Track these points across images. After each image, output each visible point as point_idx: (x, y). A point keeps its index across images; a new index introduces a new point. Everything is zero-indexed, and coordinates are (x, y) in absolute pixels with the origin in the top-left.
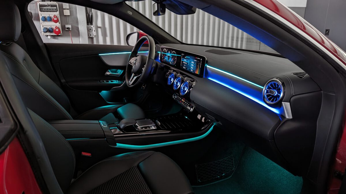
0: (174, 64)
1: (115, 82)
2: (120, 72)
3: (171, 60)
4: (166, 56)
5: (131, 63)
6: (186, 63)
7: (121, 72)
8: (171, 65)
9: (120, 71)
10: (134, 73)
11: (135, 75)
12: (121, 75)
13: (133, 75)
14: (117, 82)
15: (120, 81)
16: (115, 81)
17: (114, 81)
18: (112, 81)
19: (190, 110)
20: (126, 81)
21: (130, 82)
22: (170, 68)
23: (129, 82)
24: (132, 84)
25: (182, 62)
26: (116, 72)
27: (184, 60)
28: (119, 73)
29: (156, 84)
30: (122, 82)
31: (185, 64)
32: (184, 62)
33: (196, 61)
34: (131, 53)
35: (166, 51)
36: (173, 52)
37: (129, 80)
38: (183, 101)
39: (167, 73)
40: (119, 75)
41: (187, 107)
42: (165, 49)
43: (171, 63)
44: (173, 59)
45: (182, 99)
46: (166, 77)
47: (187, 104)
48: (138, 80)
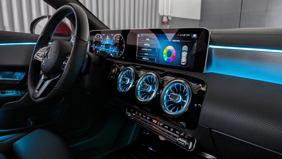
0: (119, 55)
1: (10, 93)
2: (19, 76)
3: (112, 51)
4: (102, 44)
5: (38, 57)
6: (151, 50)
7: (21, 76)
8: (114, 58)
9: (20, 74)
10: (46, 74)
11: (46, 77)
12: (21, 81)
13: (43, 77)
14: (13, 92)
15: (19, 92)
16: (10, 91)
17: (7, 93)
18: (4, 93)
20: (28, 93)
21: (37, 91)
22: (113, 63)
23: (34, 92)
24: (42, 96)
25: (140, 48)
26: (11, 76)
27: (143, 44)
28: (17, 77)
29: (88, 93)
30: (23, 93)
34: (36, 43)
35: (100, 38)
36: (116, 35)
37: (35, 88)
38: (158, 124)
39: (112, 71)
40: (18, 81)
41: (177, 139)
42: (98, 34)
43: (113, 55)
44: (117, 48)
45: (153, 120)
46: (112, 77)
47: (172, 131)
48: (55, 86)
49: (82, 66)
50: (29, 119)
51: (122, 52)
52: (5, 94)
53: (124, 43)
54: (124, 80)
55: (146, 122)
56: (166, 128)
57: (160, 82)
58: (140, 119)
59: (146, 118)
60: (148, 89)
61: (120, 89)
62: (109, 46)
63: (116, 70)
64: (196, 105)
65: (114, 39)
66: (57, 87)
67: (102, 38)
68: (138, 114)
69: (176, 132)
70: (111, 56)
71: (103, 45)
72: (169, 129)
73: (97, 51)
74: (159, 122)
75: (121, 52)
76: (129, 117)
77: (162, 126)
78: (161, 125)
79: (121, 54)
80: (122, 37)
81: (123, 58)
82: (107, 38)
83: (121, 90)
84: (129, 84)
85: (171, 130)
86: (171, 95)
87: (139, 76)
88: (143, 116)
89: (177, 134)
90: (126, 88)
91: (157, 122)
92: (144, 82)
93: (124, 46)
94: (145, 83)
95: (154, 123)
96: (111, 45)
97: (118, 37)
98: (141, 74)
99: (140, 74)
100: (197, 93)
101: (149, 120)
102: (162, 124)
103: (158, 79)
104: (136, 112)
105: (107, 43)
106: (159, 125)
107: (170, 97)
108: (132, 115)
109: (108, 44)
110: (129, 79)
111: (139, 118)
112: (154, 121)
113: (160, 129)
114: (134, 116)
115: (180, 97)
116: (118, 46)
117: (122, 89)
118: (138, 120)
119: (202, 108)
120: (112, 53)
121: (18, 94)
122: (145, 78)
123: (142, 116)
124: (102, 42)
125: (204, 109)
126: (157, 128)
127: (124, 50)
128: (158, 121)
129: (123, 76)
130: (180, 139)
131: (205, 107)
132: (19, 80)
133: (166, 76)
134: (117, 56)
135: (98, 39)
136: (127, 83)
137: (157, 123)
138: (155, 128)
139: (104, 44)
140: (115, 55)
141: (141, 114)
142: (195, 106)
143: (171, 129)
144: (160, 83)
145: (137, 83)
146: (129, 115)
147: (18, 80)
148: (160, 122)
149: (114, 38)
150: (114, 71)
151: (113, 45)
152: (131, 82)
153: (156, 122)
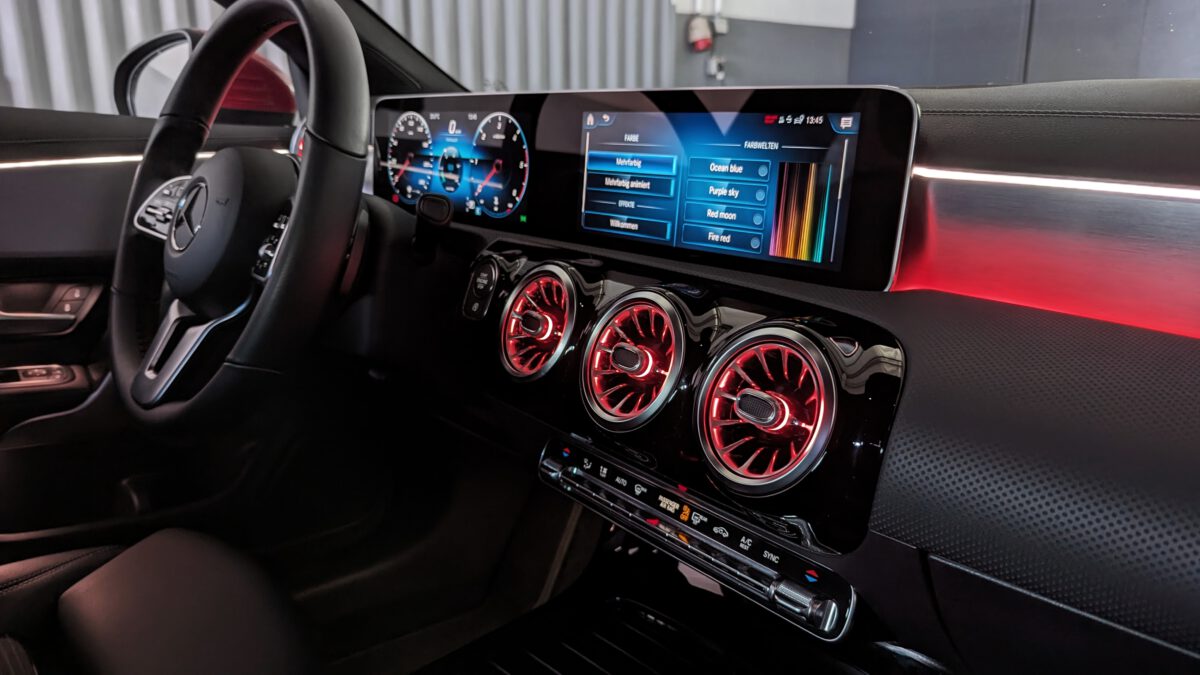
0: (503, 207)
1: (39, 377)
2: (73, 302)
3: (477, 187)
4: (428, 158)
5: (150, 219)
6: (646, 185)
7: (83, 300)
8: (484, 221)
9: (77, 294)
10: (185, 301)
11: (188, 312)
12: (81, 323)
13: (174, 312)
14: (49, 373)
15: (77, 370)
16: (37, 369)
17: (26, 375)
18: (15, 377)
19: (815, 622)
20: (114, 375)
21: (150, 375)
22: (479, 242)
23: (140, 376)
24: (171, 395)
25: (597, 179)
27: (613, 160)
28: (67, 308)
29: (372, 373)
30: (95, 376)
31: (627, 197)
32: (613, 176)
33: (774, 146)
34: (139, 158)
35: (420, 130)
36: (488, 119)
37: (143, 357)
38: (684, 517)
39: (475, 278)
40: (70, 323)
41: (772, 589)
42: (411, 114)
43: (477, 205)
44: (495, 174)
45: (661, 498)
46: (476, 307)
47: (746, 548)
48: (227, 354)
49: (344, 263)
50: (124, 482)
51: (518, 195)
52: (18, 379)
53: (527, 152)
54: (528, 321)
55: (631, 508)
56: (718, 537)
57: (691, 336)
58: (602, 494)
59: (630, 490)
60: (637, 366)
61: (513, 363)
62: (461, 168)
63: (495, 275)
64: (858, 444)
65: (480, 135)
66: (238, 360)
67: (427, 132)
68: (595, 471)
69: (767, 554)
70: (467, 210)
71: (431, 163)
72: (733, 542)
73: (409, 189)
74: (685, 508)
75: (514, 193)
76: (556, 482)
77: (701, 527)
78: (696, 521)
79: (514, 202)
80: (516, 129)
81: (523, 219)
82: (451, 132)
83: (518, 366)
84: (554, 341)
85: (742, 545)
86: (745, 396)
87: (599, 305)
88: (618, 480)
89: (768, 563)
90: (539, 358)
91: (677, 506)
92: (617, 333)
93: (524, 168)
94: (624, 340)
95: (665, 511)
96: (467, 160)
97: (499, 126)
98: (603, 294)
99: (602, 298)
100: (862, 391)
101: (642, 497)
102: (701, 517)
103: (684, 321)
104: (586, 461)
105: (451, 151)
106: (689, 522)
107: (740, 405)
108: (567, 473)
109: (454, 156)
110: (553, 320)
111: (597, 489)
112: (665, 502)
113: (690, 539)
114: (577, 478)
115: (783, 406)
116: (498, 167)
117: (522, 363)
118: (595, 497)
119: (887, 461)
120: (473, 198)
121: (73, 378)
122: (625, 314)
123: (610, 479)
124: (428, 149)
125: (894, 463)
126: (677, 534)
127: (525, 184)
128: (682, 503)
129: (526, 307)
130: (783, 588)
131: (901, 456)
132: (75, 320)
133: (720, 308)
134: (496, 209)
135: (411, 133)
136: (544, 335)
137: (679, 512)
138: (673, 536)
139: (436, 158)
140: (489, 205)
141: (605, 471)
142: (854, 447)
143: (743, 540)
144: (691, 340)
145: (587, 337)
146: (553, 475)
147: (72, 317)
148: (693, 509)
149: (480, 129)
150: (485, 282)
151: (479, 161)
152: (559, 334)
153: (673, 506)
